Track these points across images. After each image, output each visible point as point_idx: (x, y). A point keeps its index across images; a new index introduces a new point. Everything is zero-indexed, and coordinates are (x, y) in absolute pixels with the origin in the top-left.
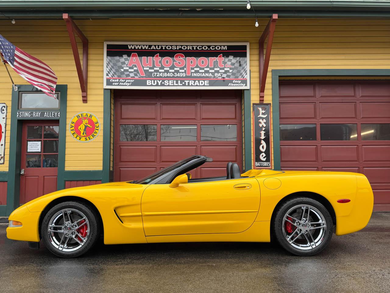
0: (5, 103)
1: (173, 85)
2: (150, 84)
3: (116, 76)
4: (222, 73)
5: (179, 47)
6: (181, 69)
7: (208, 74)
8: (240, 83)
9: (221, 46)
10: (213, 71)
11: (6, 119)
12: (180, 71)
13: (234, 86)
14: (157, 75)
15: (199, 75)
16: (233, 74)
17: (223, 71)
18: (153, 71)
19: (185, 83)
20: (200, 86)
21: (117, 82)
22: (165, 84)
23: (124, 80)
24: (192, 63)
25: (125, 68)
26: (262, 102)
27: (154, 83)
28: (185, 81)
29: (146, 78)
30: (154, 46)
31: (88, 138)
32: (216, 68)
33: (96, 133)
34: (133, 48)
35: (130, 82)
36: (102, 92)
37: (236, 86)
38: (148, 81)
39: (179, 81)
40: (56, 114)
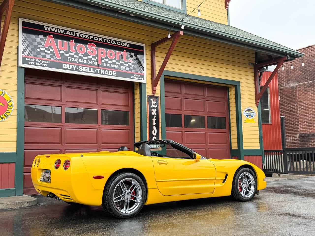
1: (86, 71)
2: (66, 68)
3: (32, 56)
4: (126, 67)
5: (91, 37)
6: (93, 57)
8: (139, 77)
9: (125, 43)
10: (119, 64)
12: (93, 59)
13: (135, 79)
14: (72, 59)
15: (108, 65)
16: (134, 69)
17: (127, 65)
18: (68, 55)
19: (97, 71)
20: (109, 75)
21: (33, 62)
22: (80, 70)
23: (40, 61)
24: (102, 54)
25: (41, 49)
26: (153, 95)
27: (69, 67)
28: (97, 69)
29: (62, 61)
30: (69, 32)
32: (122, 61)
33: (9, 112)
34: (49, 30)
35: (46, 63)
36: (16, 70)
38: (63, 64)
39: (92, 69)
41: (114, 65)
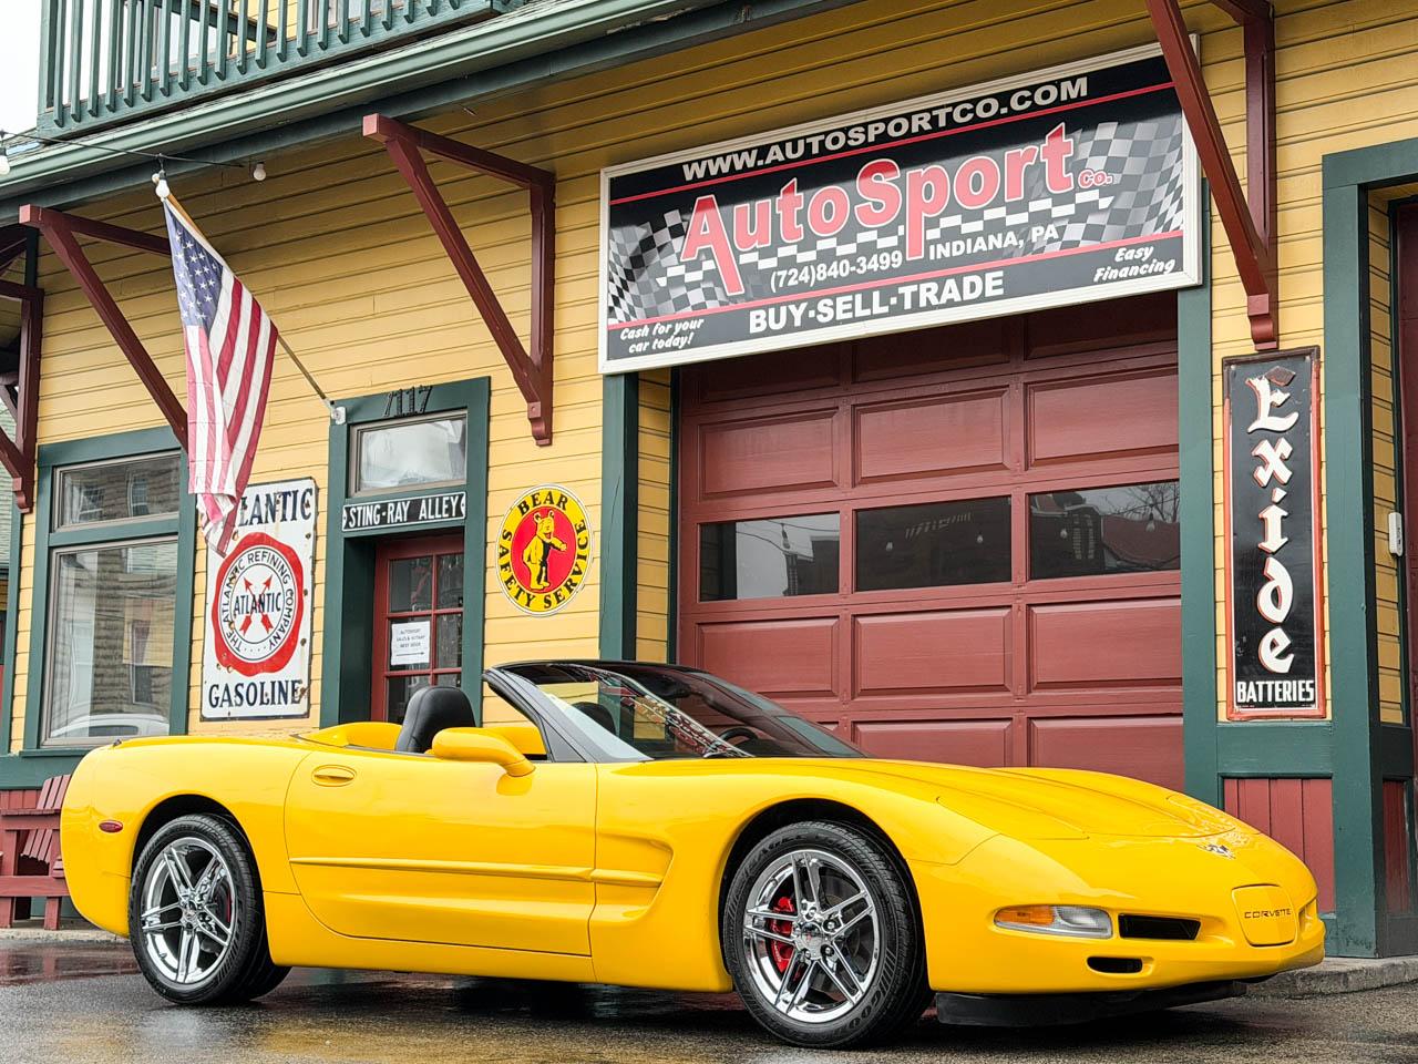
0: (311, 478)
1: (849, 315)
2: (764, 327)
3: (640, 314)
4: (1065, 223)
5: (877, 129)
6: (883, 233)
7: (1000, 236)
8: (1149, 262)
9: (1057, 83)
10: (1023, 218)
11: (316, 538)
12: (883, 243)
13: (1119, 279)
14: (788, 278)
15: (959, 248)
16: (1117, 216)
17: (1069, 209)
18: (771, 263)
19: (901, 298)
20: (963, 303)
21: (642, 340)
22: (821, 319)
23: (669, 326)
24: (928, 196)
25: (672, 272)
26: (1269, 350)
27: (778, 320)
28: (901, 290)
29: (748, 300)
30: (777, 148)
31: (553, 599)
32: (1038, 199)
34: (701, 174)
35: (687, 333)
36: (596, 390)
37: (1129, 278)
38: (753, 314)
39: (876, 295)
40: (454, 504)
41: (991, 238)
